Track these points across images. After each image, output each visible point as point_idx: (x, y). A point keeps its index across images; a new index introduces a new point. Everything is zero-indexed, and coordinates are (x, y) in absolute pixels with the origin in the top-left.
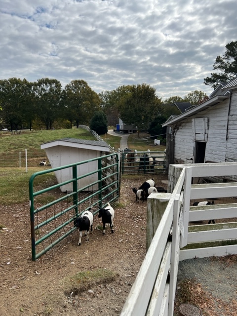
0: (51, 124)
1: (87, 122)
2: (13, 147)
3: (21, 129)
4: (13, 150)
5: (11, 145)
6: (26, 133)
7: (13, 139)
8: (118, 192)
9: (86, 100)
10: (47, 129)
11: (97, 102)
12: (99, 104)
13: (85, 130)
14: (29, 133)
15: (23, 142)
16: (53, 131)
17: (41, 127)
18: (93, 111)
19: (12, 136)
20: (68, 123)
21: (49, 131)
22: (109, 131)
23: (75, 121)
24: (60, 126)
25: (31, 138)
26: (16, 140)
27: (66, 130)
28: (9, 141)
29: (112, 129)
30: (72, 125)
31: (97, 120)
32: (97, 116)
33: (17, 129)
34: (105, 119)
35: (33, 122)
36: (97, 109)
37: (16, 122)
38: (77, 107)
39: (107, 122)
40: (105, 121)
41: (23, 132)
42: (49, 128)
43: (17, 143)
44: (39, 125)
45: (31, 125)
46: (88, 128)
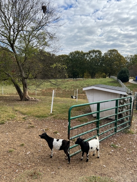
0: (94, 75)
1: (116, 74)
2: (73, 87)
3: (79, 78)
4: (73, 89)
5: (72, 86)
6: (80, 80)
7: (73, 83)
8: (130, 123)
9: (116, 61)
10: (92, 78)
11: (124, 62)
12: (124, 64)
13: (114, 79)
14: (82, 80)
15: (78, 85)
16: (95, 79)
17: (89, 77)
18: (120, 67)
19: (73, 81)
20: (104, 75)
21: (92, 79)
22: (130, 80)
23: (108, 74)
24: (99, 76)
25: (83, 83)
26: (75, 84)
27: (102, 79)
28: (72, 84)
29: (133, 79)
30: (107, 76)
31: (122, 73)
32: (122, 71)
33: (76, 78)
34: (128, 72)
35: (85, 74)
36: (123, 67)
37: (76, 74)
38: (111, 66)
39: (129, 74)
40: (128, 74)
41: (79, 80)
42: (93, 77)
43: (75, 85)
44: (88, 76)
45: (83, 76)
46: (116, 78)
